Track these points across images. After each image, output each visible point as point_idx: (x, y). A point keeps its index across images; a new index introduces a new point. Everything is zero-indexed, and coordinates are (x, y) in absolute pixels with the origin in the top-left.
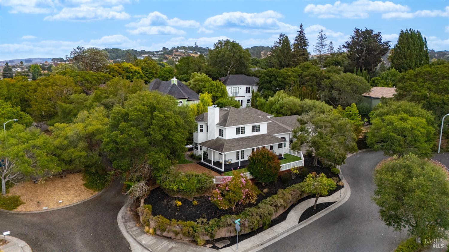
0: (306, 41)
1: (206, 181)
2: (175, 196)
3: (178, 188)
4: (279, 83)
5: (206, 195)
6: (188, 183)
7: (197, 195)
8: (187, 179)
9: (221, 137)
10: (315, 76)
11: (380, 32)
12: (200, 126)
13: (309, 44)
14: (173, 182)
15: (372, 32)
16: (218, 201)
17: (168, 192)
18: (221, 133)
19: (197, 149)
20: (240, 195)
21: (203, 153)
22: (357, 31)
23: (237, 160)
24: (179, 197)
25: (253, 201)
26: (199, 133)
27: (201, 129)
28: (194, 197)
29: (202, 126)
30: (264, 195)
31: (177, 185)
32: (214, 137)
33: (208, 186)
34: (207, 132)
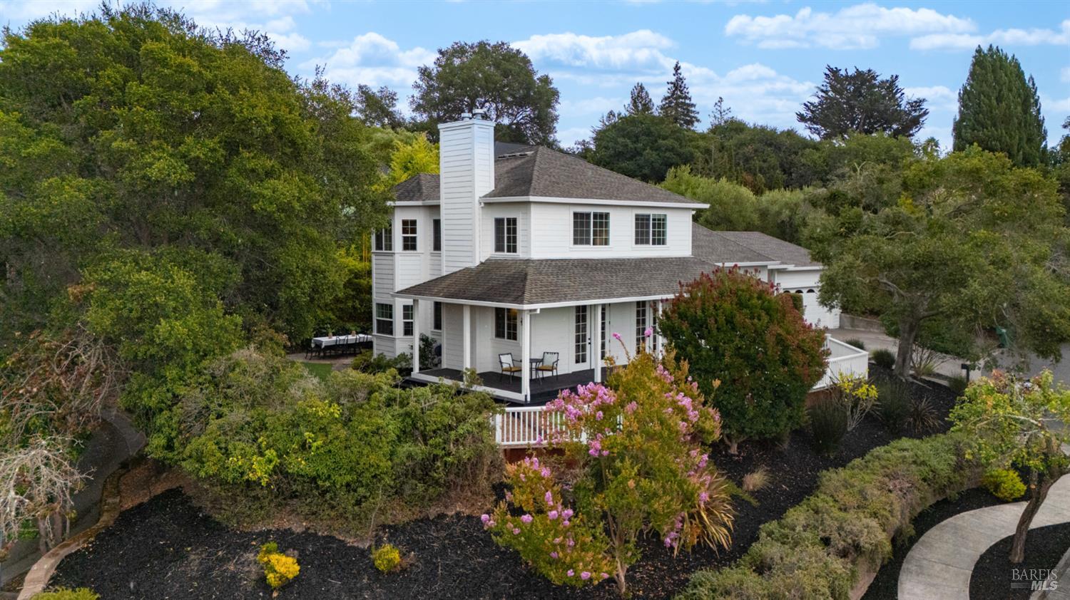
0: (693, 109)
1: (451, 428)
2: (261, 527)
3: (280, 470)
4: (668, 154)
5: (451, 513)
6: (343, 433)
7: (402, 516)
8: (336, 410)
9: (505, 255)
10: (770, 145)
11: (897, 77)
12: (405, 223)
13: (699, 116)
14: (247, 435)
15: (874, 78)
16: (547, 531)
17: (215, 501)
18: (506, 233)
19: (391, 333)
20: (680, 486)
21: (417, 343)
22: (834, 74)
23: (577, 361)
24: (288, 532)
25: (721, 535)
26: (397, 257)
27: (405, 239)
28: (384, 527)
29: (414, 223)
30: (754, 502)
31: (271, 453)
32: (473, 257)
33: (465, 453)
34: (437, 246)
